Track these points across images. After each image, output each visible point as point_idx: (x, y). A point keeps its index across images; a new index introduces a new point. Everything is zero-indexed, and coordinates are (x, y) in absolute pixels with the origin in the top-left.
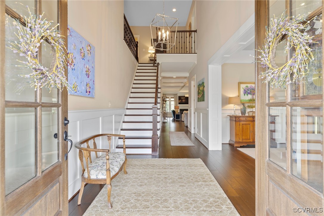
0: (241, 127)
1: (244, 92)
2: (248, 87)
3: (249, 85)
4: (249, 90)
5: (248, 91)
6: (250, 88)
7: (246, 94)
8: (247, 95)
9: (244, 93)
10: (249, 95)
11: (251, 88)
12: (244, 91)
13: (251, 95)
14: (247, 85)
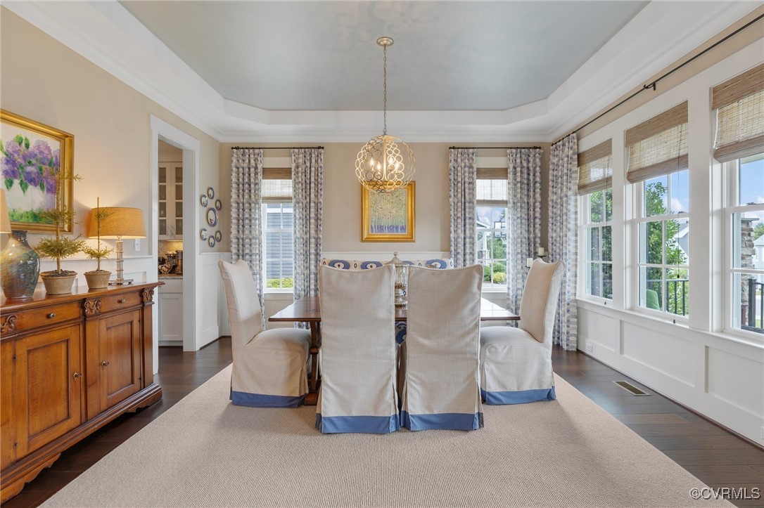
0: (22, 367)
1: (7, 167)
2: (27, 146)
3: (34, 138)
4: (34, 161)
5: (29, 169)
6: (39, 156)
7: (16, 182)
8: (24, 188)
9: (6, 173)
10: (30, 187)
11: (41, 152)
12: (8, 162)
13: (42, 188)
14: (25, 133)
